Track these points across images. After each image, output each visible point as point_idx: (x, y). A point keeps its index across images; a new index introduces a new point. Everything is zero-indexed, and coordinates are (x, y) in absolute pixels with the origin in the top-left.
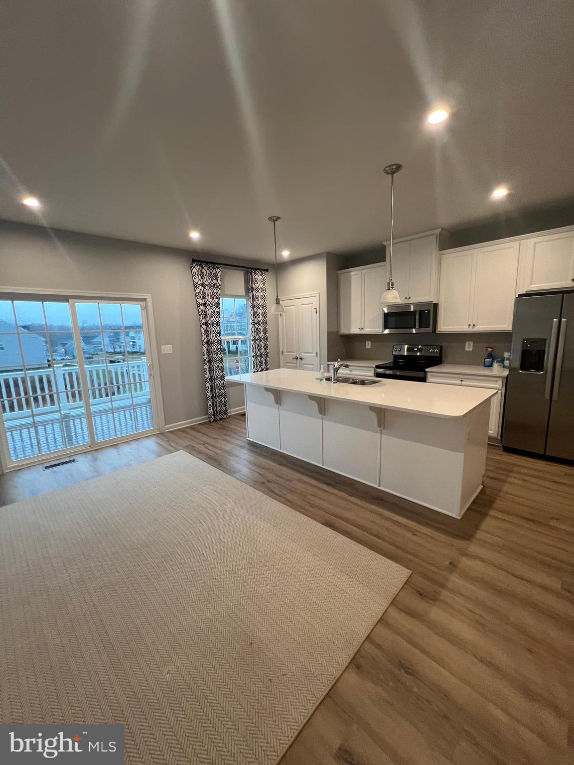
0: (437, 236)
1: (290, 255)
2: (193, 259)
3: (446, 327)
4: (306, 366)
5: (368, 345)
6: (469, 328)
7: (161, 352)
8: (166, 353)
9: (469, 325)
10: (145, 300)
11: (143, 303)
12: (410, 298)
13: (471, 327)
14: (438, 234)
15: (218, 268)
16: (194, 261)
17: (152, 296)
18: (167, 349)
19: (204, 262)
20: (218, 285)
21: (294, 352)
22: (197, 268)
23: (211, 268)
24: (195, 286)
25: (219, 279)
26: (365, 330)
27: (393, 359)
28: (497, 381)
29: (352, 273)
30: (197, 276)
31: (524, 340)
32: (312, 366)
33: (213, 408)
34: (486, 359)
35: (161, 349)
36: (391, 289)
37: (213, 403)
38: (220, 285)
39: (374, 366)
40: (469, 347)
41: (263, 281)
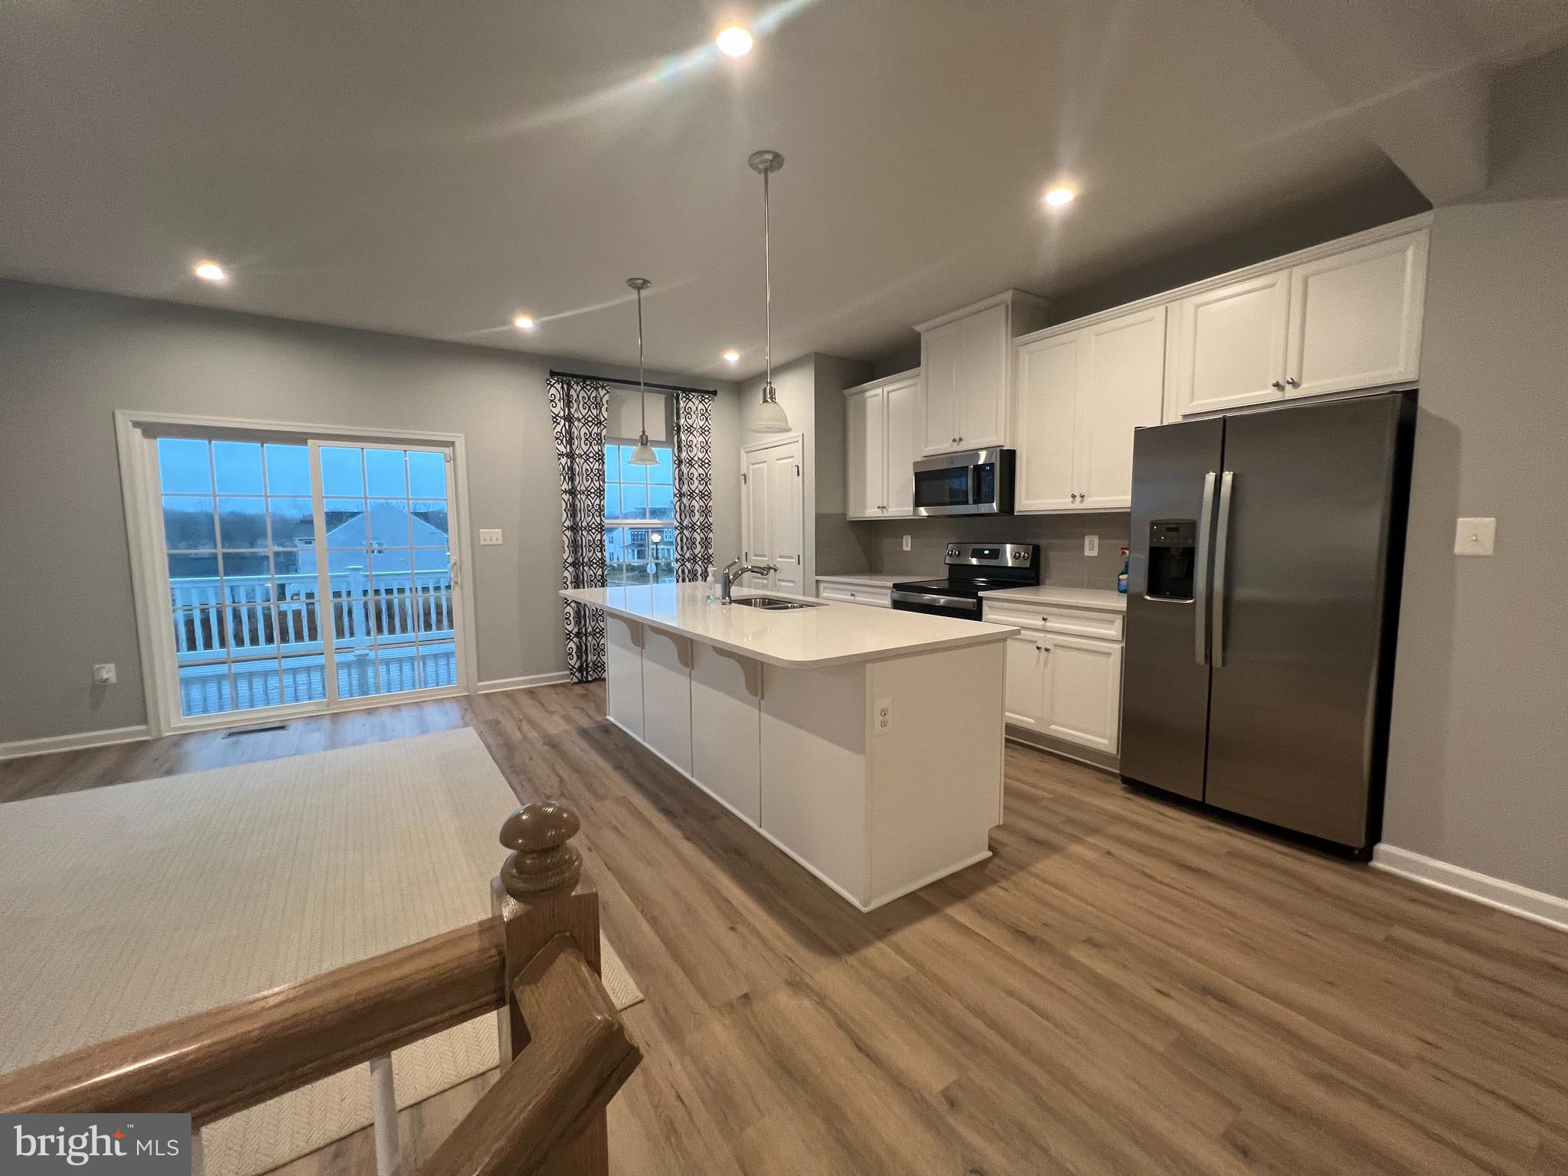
0: (1007, 306)
1: (742, 360)
2: (551, 371)
3: (1033, 502)
4: (783, 584)
5: (907, 543)
6: (1073, 502)
7: (479, 541)
8: (489, 543)
9: (1074, 496)
10: (452, 444)
11: (448, 451)
12: (961, 439)
13: (1078, 499)
14: (1010, 303)
15: (603, 387)
16: (553, 374)
17: (466, 439)
18: (492, 535)
19: (573, 376)
20: (603, 419)
21: (764, 556)
22: (559, 386)
23: (589, 387)
24: (555, 419)
25: (604, 409)
26: (890, 510)
27: (947, 574)
28: (1112, 622)
29: (868, 394)
30: (558, 402)
31: (1153, 524)
32: (792, 584)
33: (579, 657)
34: (1122, 574)
35: (479, 538)
36: (769, 400)
37: (579, 648)
38: (606, 419)
39: (891, 584)
40: (1091, 547)
41: (705, 415)
